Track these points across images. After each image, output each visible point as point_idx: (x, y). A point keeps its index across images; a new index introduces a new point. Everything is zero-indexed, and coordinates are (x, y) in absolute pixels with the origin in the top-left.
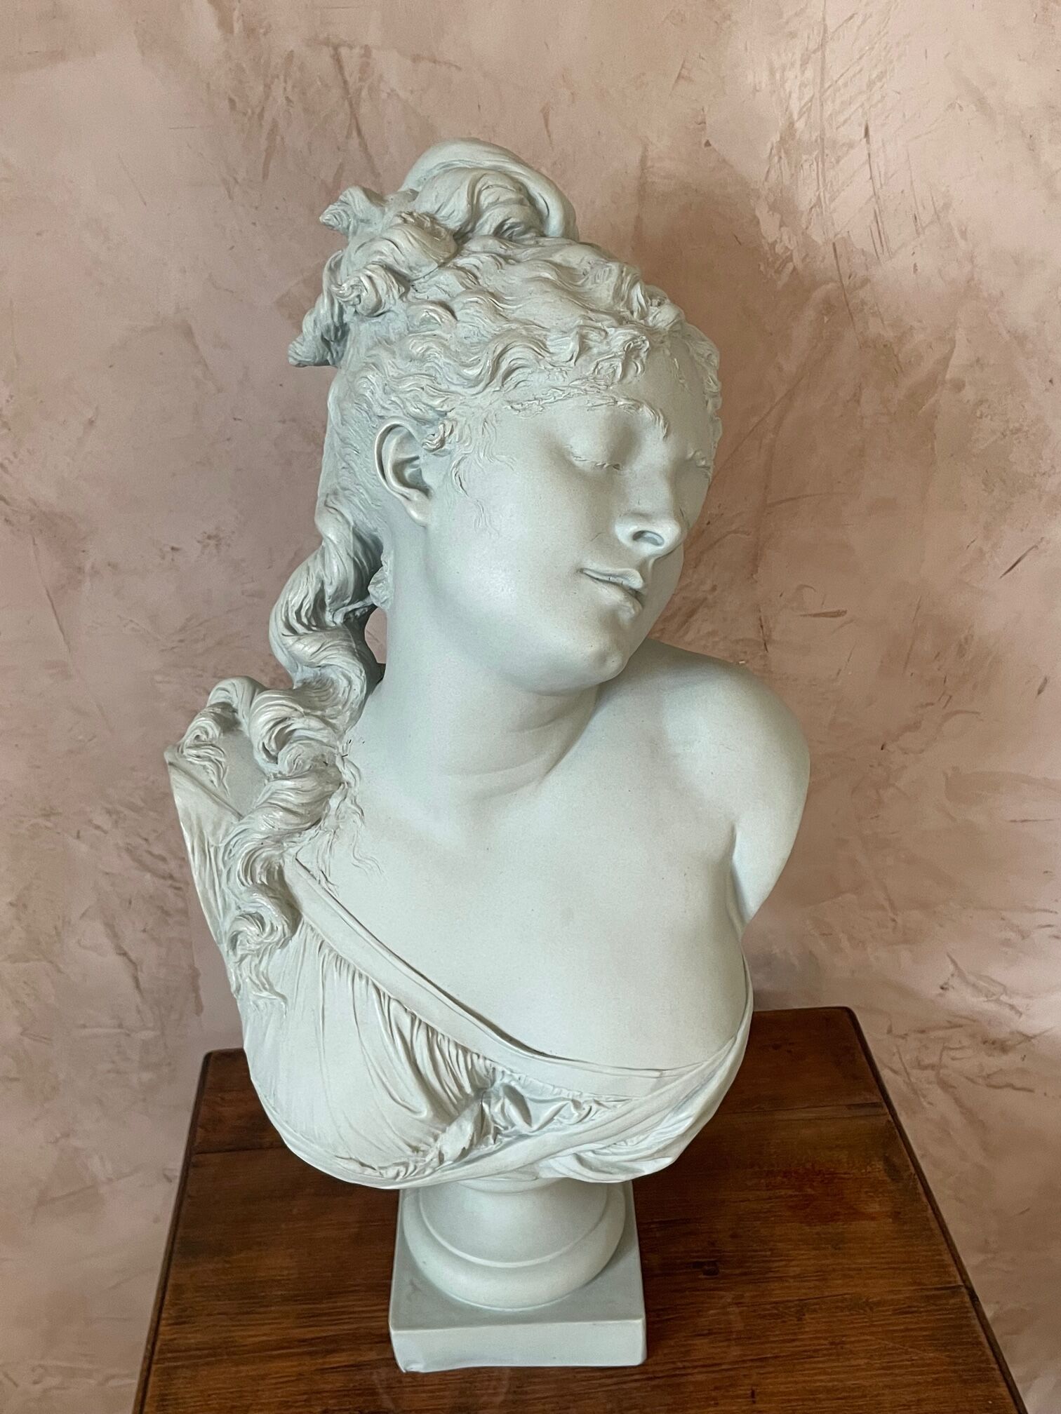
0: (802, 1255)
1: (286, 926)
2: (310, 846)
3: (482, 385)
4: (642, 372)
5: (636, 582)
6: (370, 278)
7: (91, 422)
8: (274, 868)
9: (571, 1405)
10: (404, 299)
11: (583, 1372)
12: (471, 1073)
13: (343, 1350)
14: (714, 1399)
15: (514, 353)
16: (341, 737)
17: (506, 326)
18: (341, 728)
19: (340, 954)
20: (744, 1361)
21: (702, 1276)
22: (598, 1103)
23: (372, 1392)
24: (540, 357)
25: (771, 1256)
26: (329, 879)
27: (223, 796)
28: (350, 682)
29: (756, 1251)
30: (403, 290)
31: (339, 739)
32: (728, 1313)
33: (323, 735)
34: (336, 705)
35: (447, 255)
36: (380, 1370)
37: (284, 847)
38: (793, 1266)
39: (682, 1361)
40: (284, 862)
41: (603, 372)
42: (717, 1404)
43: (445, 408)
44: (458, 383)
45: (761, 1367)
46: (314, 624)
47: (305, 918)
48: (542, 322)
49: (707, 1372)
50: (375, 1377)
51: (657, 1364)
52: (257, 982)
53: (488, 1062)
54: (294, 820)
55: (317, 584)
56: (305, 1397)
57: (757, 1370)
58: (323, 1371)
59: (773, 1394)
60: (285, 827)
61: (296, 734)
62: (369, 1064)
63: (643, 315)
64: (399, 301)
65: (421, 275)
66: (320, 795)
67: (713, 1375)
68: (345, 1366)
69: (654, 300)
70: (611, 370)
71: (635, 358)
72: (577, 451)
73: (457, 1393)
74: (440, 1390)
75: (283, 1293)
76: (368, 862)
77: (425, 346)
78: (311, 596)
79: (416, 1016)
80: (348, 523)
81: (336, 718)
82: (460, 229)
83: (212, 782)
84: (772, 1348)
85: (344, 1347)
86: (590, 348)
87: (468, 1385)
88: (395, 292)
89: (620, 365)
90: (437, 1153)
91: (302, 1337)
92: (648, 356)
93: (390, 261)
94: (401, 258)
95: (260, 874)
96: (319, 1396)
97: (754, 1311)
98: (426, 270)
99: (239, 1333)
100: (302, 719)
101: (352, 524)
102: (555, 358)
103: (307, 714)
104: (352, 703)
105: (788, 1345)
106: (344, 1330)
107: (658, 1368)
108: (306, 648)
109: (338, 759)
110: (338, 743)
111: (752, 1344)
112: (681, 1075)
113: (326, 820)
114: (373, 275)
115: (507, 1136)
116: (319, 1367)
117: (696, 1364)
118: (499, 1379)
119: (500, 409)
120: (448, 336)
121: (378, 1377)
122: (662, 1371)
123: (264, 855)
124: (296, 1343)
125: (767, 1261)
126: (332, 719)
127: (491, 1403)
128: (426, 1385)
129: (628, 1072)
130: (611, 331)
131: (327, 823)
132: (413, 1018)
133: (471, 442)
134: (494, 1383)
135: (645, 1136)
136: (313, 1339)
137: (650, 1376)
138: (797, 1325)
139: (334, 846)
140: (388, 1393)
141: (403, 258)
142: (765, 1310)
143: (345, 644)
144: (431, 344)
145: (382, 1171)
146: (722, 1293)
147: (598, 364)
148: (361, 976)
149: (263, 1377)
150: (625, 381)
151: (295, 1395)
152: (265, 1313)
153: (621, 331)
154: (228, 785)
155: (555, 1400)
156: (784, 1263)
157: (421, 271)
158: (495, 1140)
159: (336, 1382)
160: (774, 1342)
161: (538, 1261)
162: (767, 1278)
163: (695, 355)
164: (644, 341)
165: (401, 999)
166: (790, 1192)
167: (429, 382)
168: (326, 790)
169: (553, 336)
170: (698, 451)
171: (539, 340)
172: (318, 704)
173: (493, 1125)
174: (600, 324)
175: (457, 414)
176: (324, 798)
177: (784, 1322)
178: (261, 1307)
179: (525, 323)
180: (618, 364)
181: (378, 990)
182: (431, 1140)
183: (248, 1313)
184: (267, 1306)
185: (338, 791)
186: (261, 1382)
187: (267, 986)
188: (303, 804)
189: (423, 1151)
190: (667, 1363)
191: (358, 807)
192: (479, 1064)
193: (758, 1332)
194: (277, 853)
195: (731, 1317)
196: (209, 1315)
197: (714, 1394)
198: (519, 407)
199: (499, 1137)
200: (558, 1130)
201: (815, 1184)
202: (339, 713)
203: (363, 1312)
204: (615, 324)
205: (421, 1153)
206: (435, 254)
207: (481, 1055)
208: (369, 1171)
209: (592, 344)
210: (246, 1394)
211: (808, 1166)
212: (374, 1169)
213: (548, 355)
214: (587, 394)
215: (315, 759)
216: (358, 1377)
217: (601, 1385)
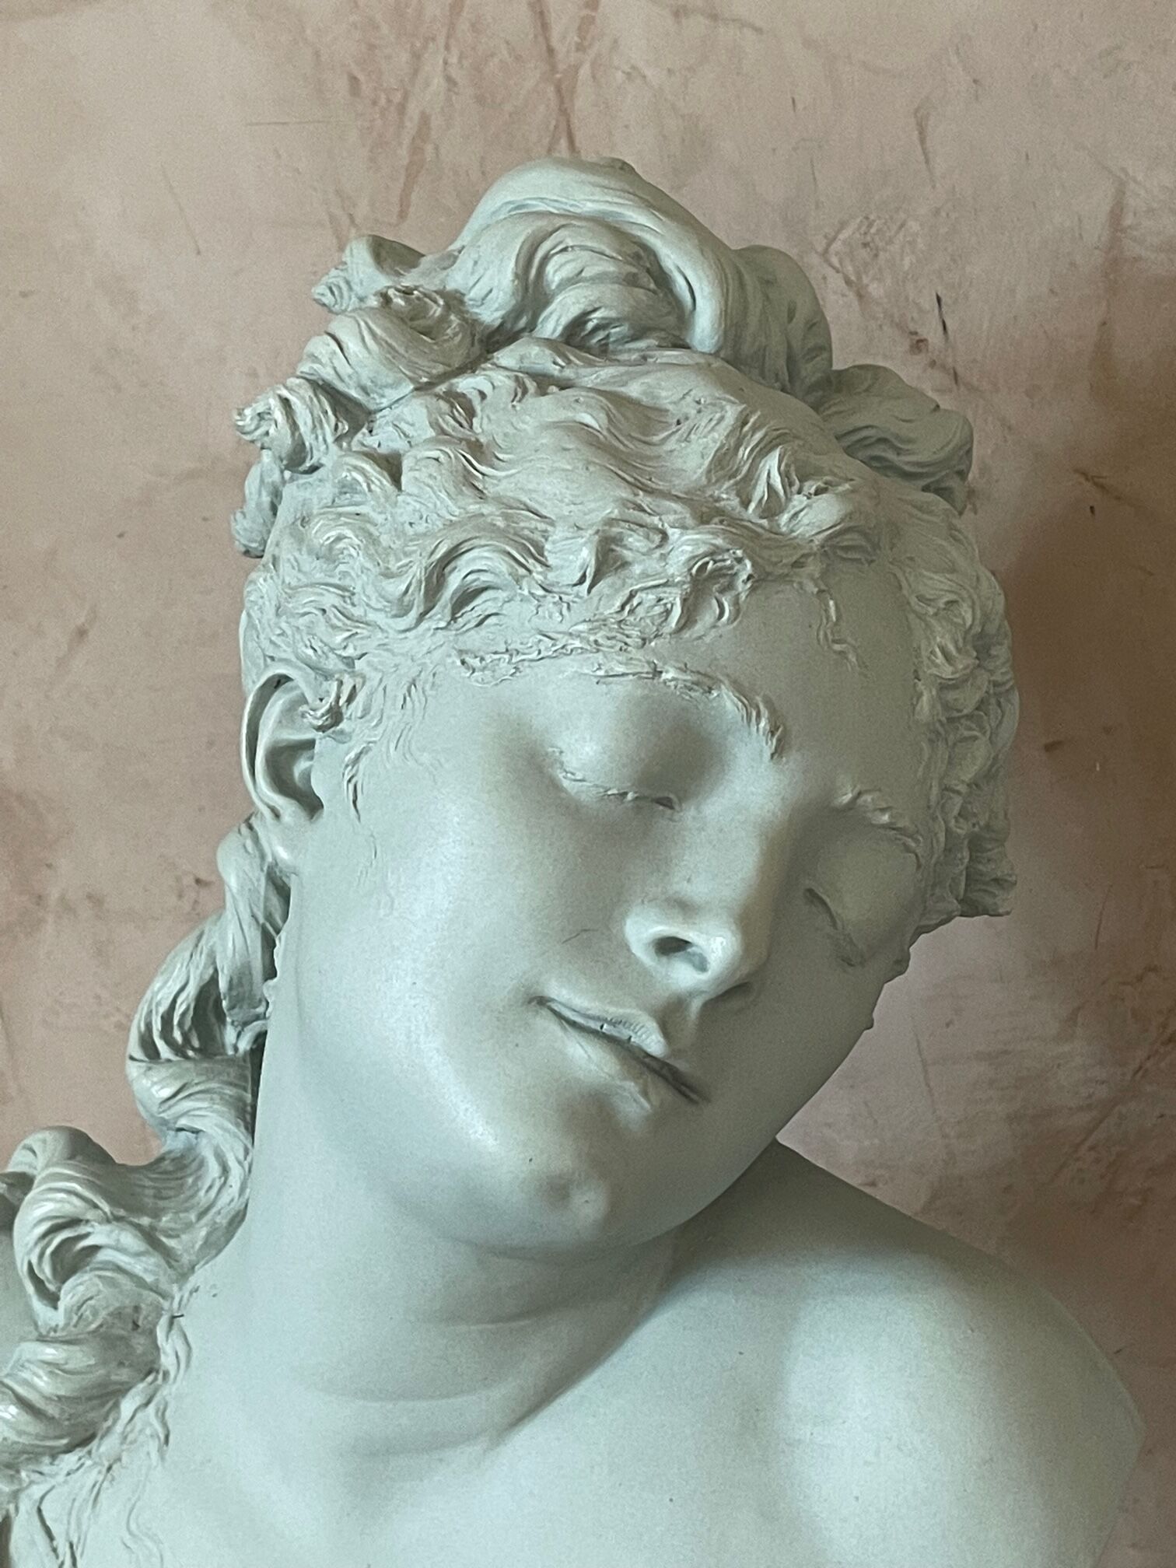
3: (413, 614)
4: (730, 621)
5: (653, 1042)
6: (286, 402)
7: (82, 633)
10: (345, 444)
15: (474, 559)
16: (183, 1276)
17: (473, 508)
18: (186, 1259)
24: (522, 571)
26: (79, 1564)
28: (225, 1170)
30: (345, 427)
31: (177, 1281)
33: (146, 1267)
34: (186, 1210)
35: (440, 369)
37: (20, 1480)
40: (17, 1509)
41: (640, 611)
43: (350, 652)
44: (379, 606)
46: (196, 1043)
48: (541, 504)
54: (32, 1426)
55: (205, 968)
60: (16, 1439)
61: (102, 1256)
63: (772, 507)
64: (334, 448)
65: (385, 402)
66: (100, 1385)
69: (807, 484)
70: (658, 609)
71: (722, 591)
72: (571, 761)
76: (149, 1544)
77: (334, 533)
78: (192, 990)
80: (263, 857)
81: (178, 1236)
82: (502, 325)
86: (625, 564)
88: (328, 430)
89: (678, 601)
92: (753, 589)
93: (327, 374)
94: (345, 370)
98: (393, 394)
100: (107, 1228)
101: (269, 859)
102: (551, 576)
103: (118, 1219)
104: (219, 1213)
108: (156, 1088)
109: (164, 1321)
110: (175, 1287)
113: (105, 1440)
114: (293, 399)
119: (441, 663)
120: (380, 519)
126: (169, 1236)
130: (674, 533)
131: (105, 1447)
133: (380, 720)
139: (103, 1496)
141: (350, 371)
143: (229, 1091)
144: (349, 533)
147: (632, 596)
150: (687, 635)
153: (692, 536)
157: (383, 396)
163: (913, 600)
164: (739, 560)
167: (338, 602)
168: (114, 1378)
169: (558, 533)
170: (867, 792)
171: (529, 539)
172: (149, 1202)
174: (656, 520)
175: (369, 663)
176: (108, 1395)
179: (507, 505)
180: (674, 599)
185: (141, 1386)
188: (59, 1398)
191: (164, 1424)
198: (476, 663)
202: (189, 1226)
204: (690, 521)
206: (412, 365)
209: (628, 555)
213: (539, 568)
214: (598, 651)
215: (118, 1314)
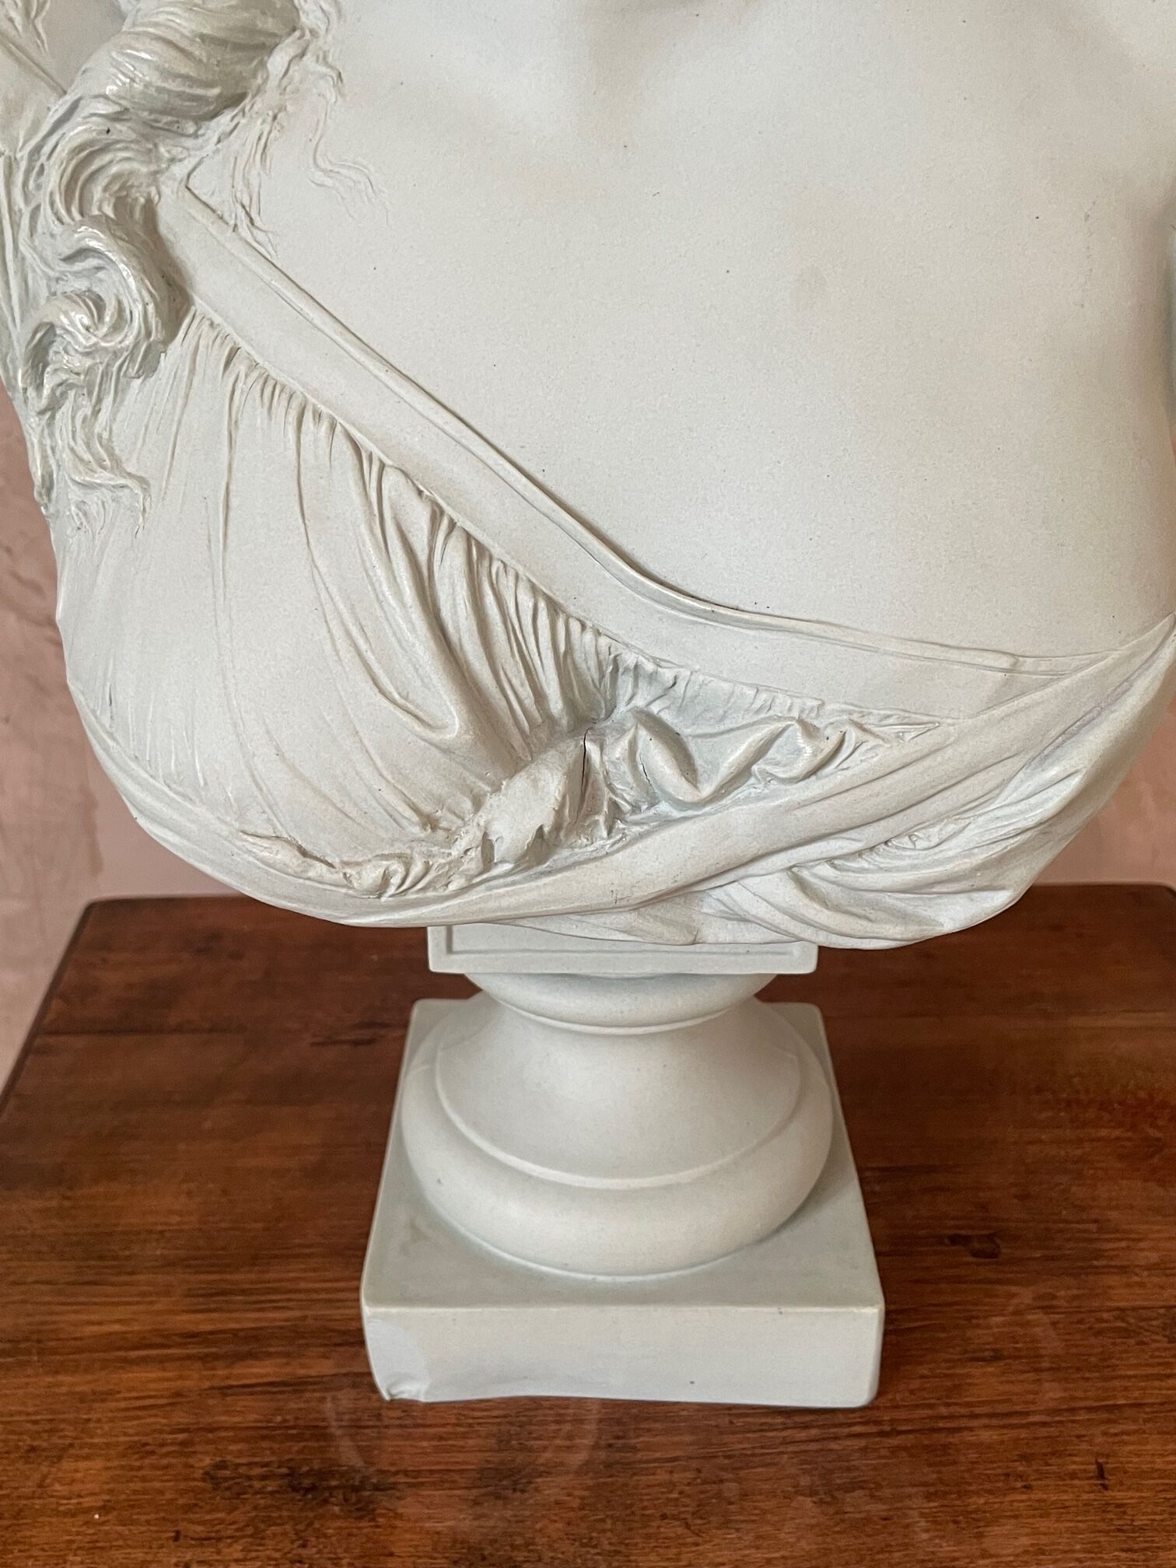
0: (1158, 1231)
1: (151, 308)
2: (219, 157)
8: (136, 199)
9: (725, 1475)
11: (747, 1415)
12: (565, 663)
13: (269, 1355)
14: (1020, 1476)
19: (273, 374)
20: (1072, 1410)
21: (971, 1259)
22: (861, 727)
23: (319, 1432)
25: (1100, 1230)
26: (258, 222)
27: (34, 54)
29: (1066, 1222)
32: (1027, 1324)
36: (339, 1395)
38: (1142, 1250)
39: (948, 1405)
40: (160, 192)
42: (1028, 1487)
45: (1109, 1421)
47: (200, 305)
49: (1004, 1427)
50: (329, 1405)
51: (897, 1407)
52: (87, 457)
53: (603, 642)
56: (181, 1437)
57: (1103, 1428)
58: (224, 1391)
59: (1144, 1474)
62: (328, 607)
67: (1013, 1433)
68: (271, 1384)
73: (492, 1442)
74: (456, 1436)
75: (166, 1252)
79: (442, 512)
83: (11, 20)
84: (1126, 1389)
85: (272, 1349)
87: (514, 1429)
90: (480, 835)
91: (192, 1328)
95: (101, 202)
96: (210, 1435)
97: (1080, 1322)
99: (73, 1317)
105: (1157, 1383)
106: (275, 1319)
107: (902, 1414)
111: (1088, 1379)
112: (1057, 675)
113: (258, 99)
115: (637, 823)
116: (216, 1383)
117: (977, 1410)
118: (579, 1421)
121: (334, 1407)
122: (907, 1421)
123: (114, 169)
124: (177, 1339)
125: (1091, 1241)
127: (562, 1464)
128: (430, 1426)
129: (939, 652)
132: (437, 514)
134: (567, 1427)
135: (962, 823)
136: (212, 1333)
137: (887, 1428)
138: (1166, 1349)
140: (352, 1437)
142: (1102, 1320)
145: (349, 871)
146: (1014, 1289)
148: (318, 416)
149: (103, 1397)
151: (161, 1432)
152: (126, 1284)
154: (44, 28)
155: (694, 1464)
156: (1124, 1244)
158: (609, 832)
159: (249, 1412)
160: (1129, 1377)
161: (669, 1178)
162: (1091, 1267)
165: (409, 468)
166: (1117, 1133)
173: (607, 794)
176: (256, 48)
177: (1143, 1343)
178: (120, 1274)
181: (356, 448)
182: (467, 805)
183: (95, 1283)
184: (132, 1273)
186: (96, 1405)
187: (108, 463)
188: (202, 37)
189: (447, 830)
190: (917, 1406)
192: (585, 642)
193: (1093, 1359)
194: (144, 169)
195: (1038, 1330)
196: (15, 1283)
197: (1021, 1468)
199: (620, 825)
200: (759, 798)
201: (1160, 1123)
203: (315, 1291)
205: (441, 835)
207: (589, 624)
208: (319, 869)
210: (62, 1426)
211: (1142, 1094)
212: (330, 865)
216: (292, 1405)
217: (785, 1442)
